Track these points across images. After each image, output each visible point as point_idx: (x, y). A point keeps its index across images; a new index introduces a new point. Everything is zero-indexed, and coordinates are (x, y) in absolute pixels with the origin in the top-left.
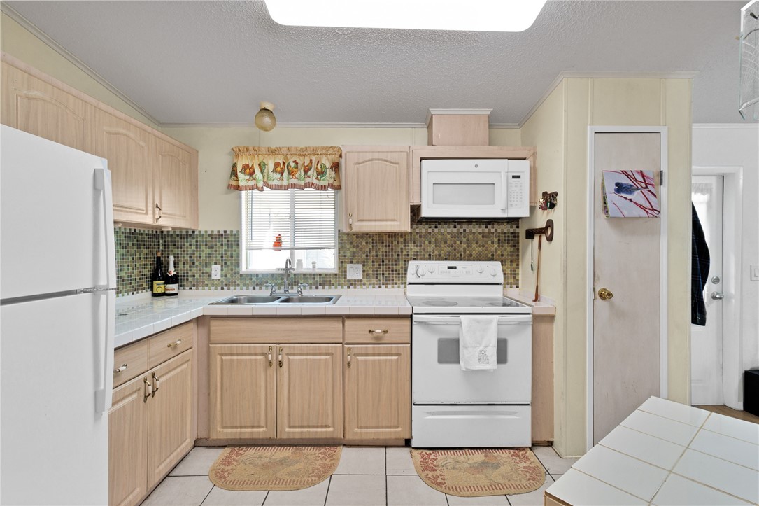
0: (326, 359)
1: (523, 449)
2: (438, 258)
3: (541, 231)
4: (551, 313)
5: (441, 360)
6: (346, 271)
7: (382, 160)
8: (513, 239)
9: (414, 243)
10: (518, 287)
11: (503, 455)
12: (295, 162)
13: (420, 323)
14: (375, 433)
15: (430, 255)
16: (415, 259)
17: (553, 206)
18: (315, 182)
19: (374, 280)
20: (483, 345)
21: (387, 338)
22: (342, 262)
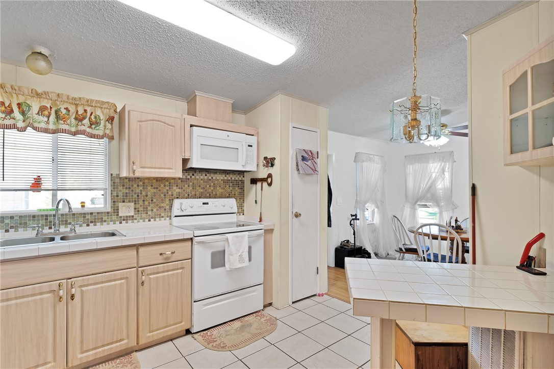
0: (121, 283)
1: (259, 311)
2: (195, 197)
3: (263, 180)
4: (272, 228)
5: (214, 266)
6: (118, 210)
7: (161, 122)
8: (241, 185)
9: (177, 186)
10: (243, 214)
11: (250, 319)
12: (66, 109)
13: (199, 243)
14: (164, 332)
15: (189, 195)
16: (177, 198)
17: (272, 165)
18: (89, 130)
19: (144, 216)
20: (241, 251)
21: (174, 257)
22: (114, 202)
